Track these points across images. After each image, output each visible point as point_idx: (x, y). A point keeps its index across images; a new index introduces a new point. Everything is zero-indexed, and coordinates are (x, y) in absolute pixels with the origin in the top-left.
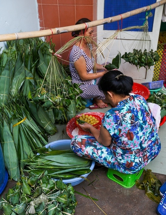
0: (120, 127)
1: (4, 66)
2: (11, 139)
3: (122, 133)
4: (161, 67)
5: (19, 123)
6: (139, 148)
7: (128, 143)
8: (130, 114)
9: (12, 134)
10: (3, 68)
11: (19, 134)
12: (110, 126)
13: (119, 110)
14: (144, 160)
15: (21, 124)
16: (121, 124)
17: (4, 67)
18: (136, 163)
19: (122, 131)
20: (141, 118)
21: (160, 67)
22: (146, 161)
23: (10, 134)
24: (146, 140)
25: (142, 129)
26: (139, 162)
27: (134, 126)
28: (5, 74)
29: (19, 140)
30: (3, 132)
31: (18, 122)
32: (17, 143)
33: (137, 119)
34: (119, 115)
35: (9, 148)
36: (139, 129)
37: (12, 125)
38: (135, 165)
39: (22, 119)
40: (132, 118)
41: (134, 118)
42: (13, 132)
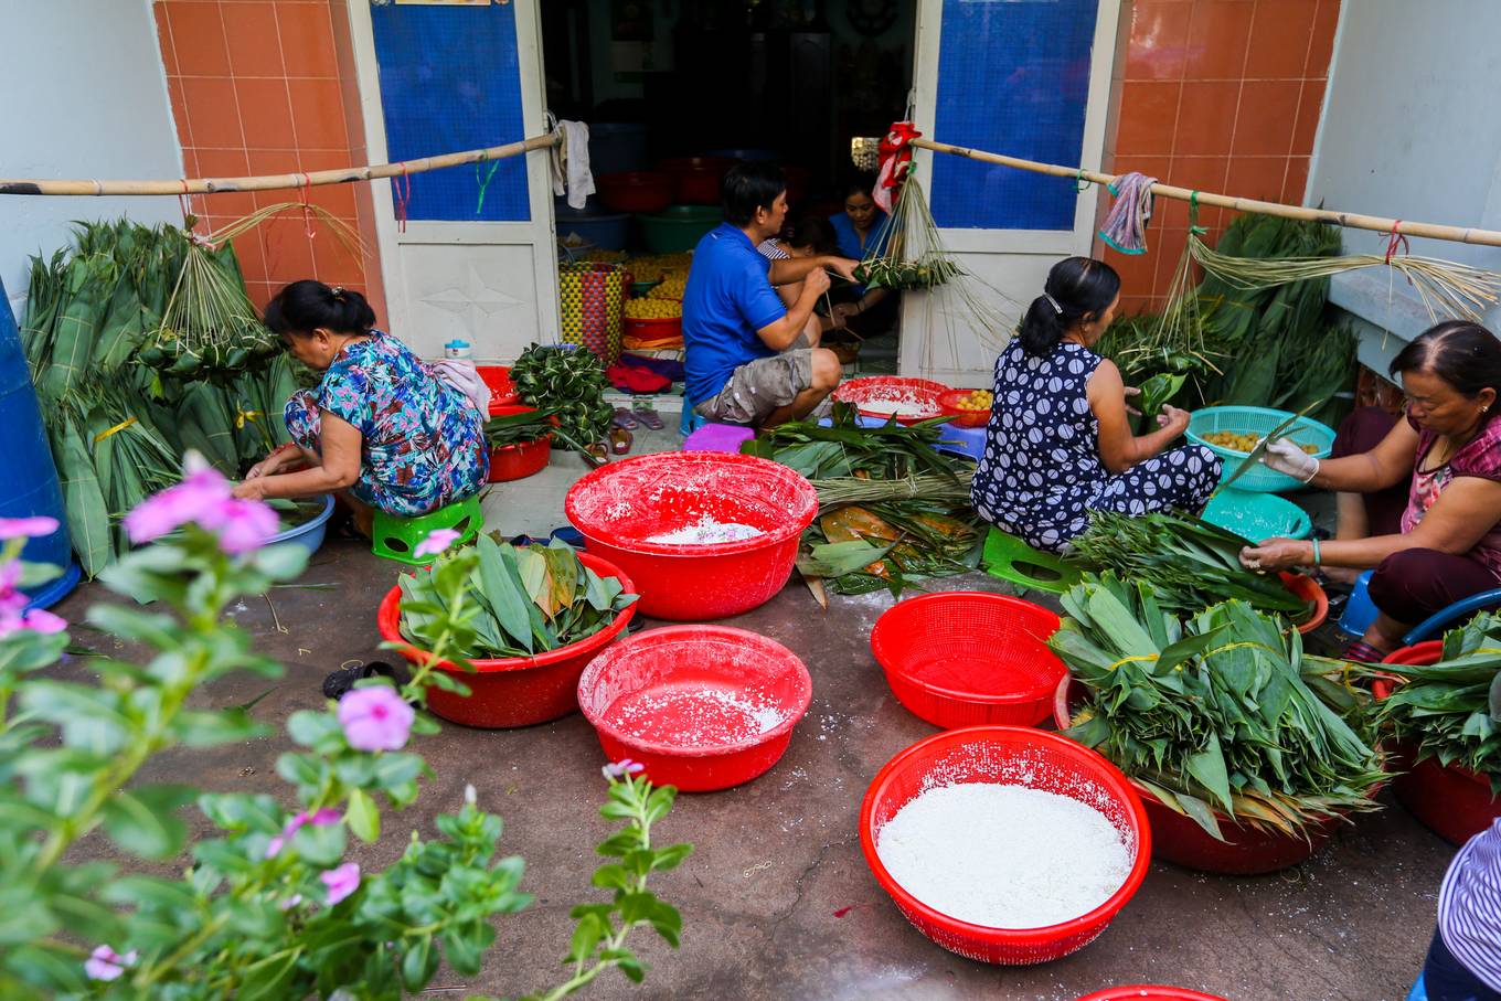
0: (372, 398)
1: (75, 290)
2: (89, 472)
3: (378, 412)
4: (584, 323)
5: (115, 429)
6: (422, 429)
7: (394, 421)
8: (385, 366)
9: (92, 458)
10: (72, 297)
11: (114, 459)
12: (351, 404)
13: (358, 363)
14: (441, 460)
15: (119, 432)
16: (372, 390)
17: (74, 295)
18: (419, 465)
19: (379, 406)
20: (408, 369)
21: (580, 324)
22: (446, 460)
23: (86, 456)
24: (432, 411)
25: (417, 388)
26: (427, 463)
27: (401, 388)
28: (78, 314)
29: (113, 477)
30: (64, 451)
31: (112, 427)
32: (107, 486)
33: (402, 373)
34: (360, 373)
35: (82, 497)
36: (411, 390)
37: (91, 435)
38: (419, 471)
39: (122, 421)
40: (390, 372)
41: (394, 370)
42: (97, 456)
